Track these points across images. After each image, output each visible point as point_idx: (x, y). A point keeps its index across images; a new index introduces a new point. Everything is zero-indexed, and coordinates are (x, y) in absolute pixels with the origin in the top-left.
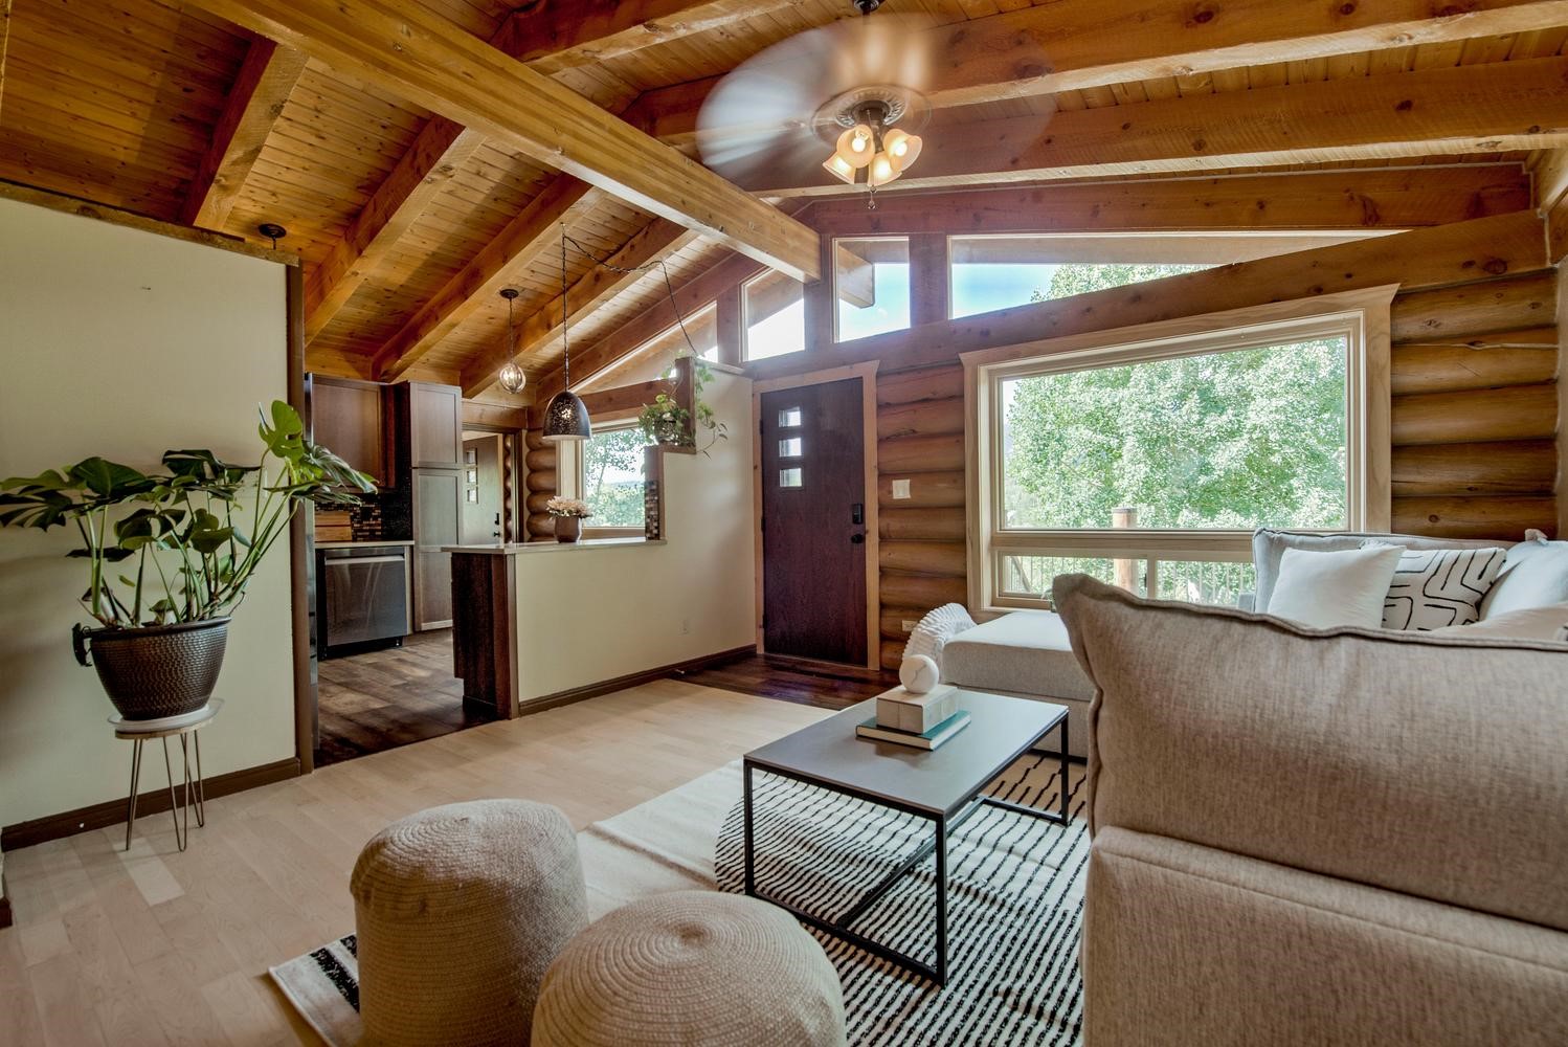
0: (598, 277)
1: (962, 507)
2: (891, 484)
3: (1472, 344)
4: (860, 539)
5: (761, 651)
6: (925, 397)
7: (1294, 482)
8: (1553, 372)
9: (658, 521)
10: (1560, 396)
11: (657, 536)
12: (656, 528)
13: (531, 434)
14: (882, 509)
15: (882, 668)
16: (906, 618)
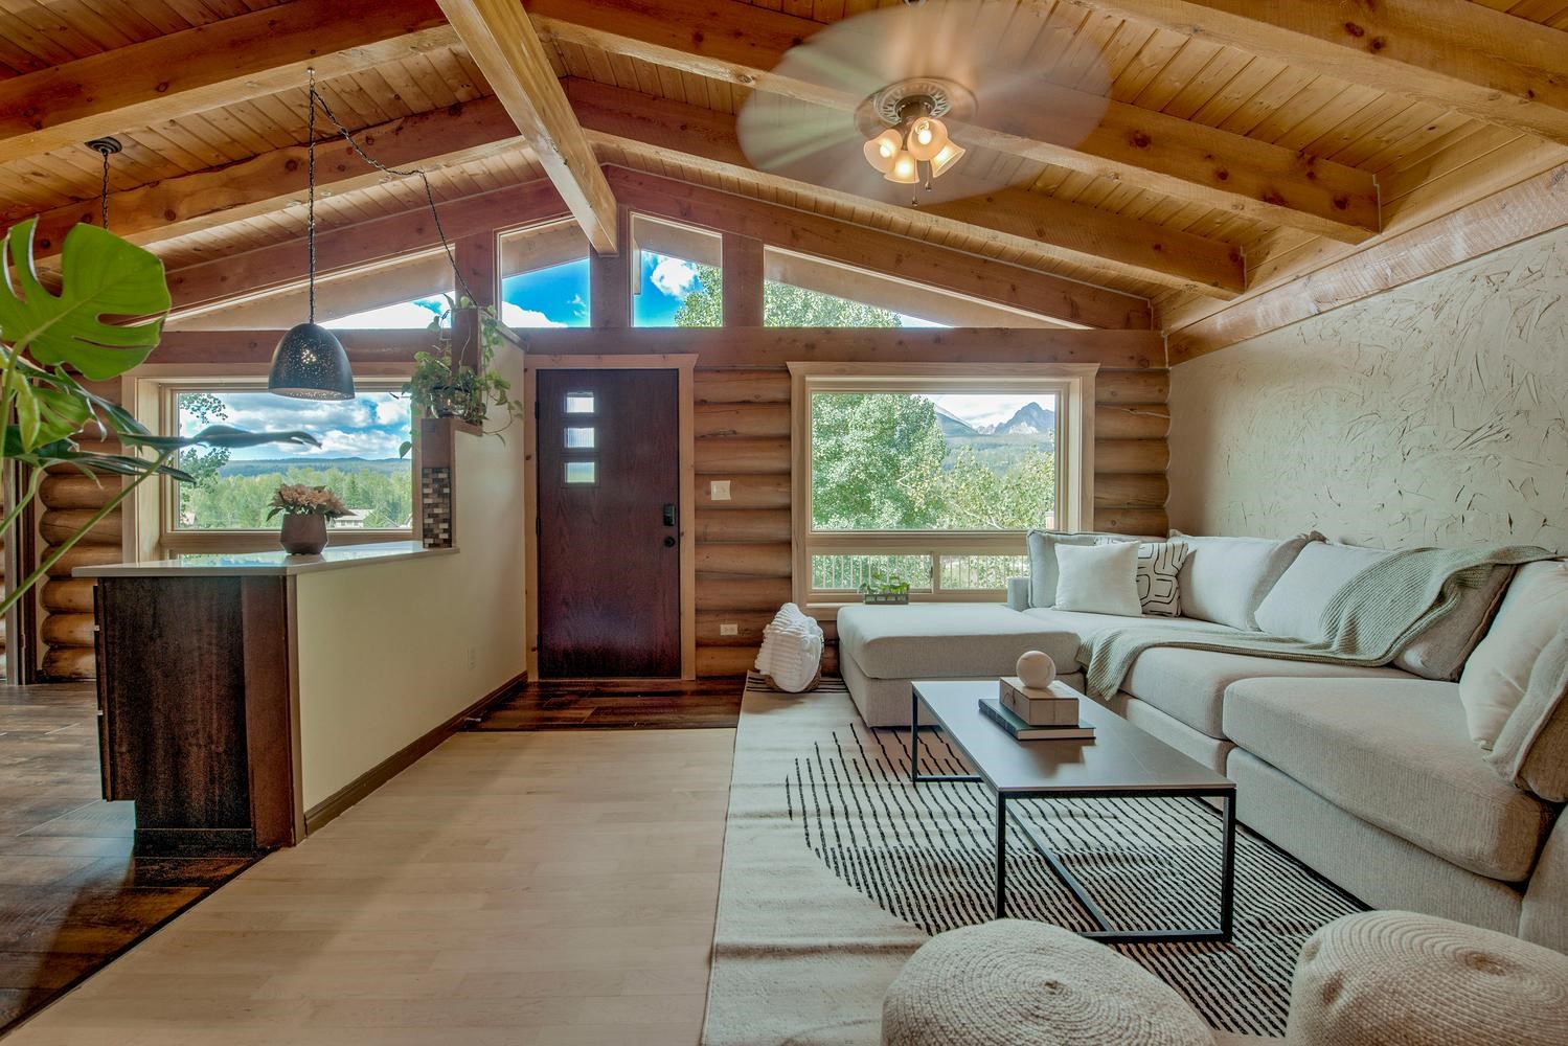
0: (292, 165)
1: (788, 509)
2: (709, 484)
3: (1132, 410)
4: (673, 542)
5: (534, 678)
6: (747, 398)
7: (872, 496)
8: (1166, 432)
9: (449, 520)
10: (1170, 447)
11: (448, 542)
12: (445, 531)
14: (700, 511)
15: (697, 677)
16: (724, 622)
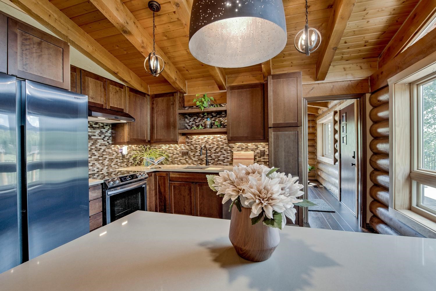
13: (373, 96)
